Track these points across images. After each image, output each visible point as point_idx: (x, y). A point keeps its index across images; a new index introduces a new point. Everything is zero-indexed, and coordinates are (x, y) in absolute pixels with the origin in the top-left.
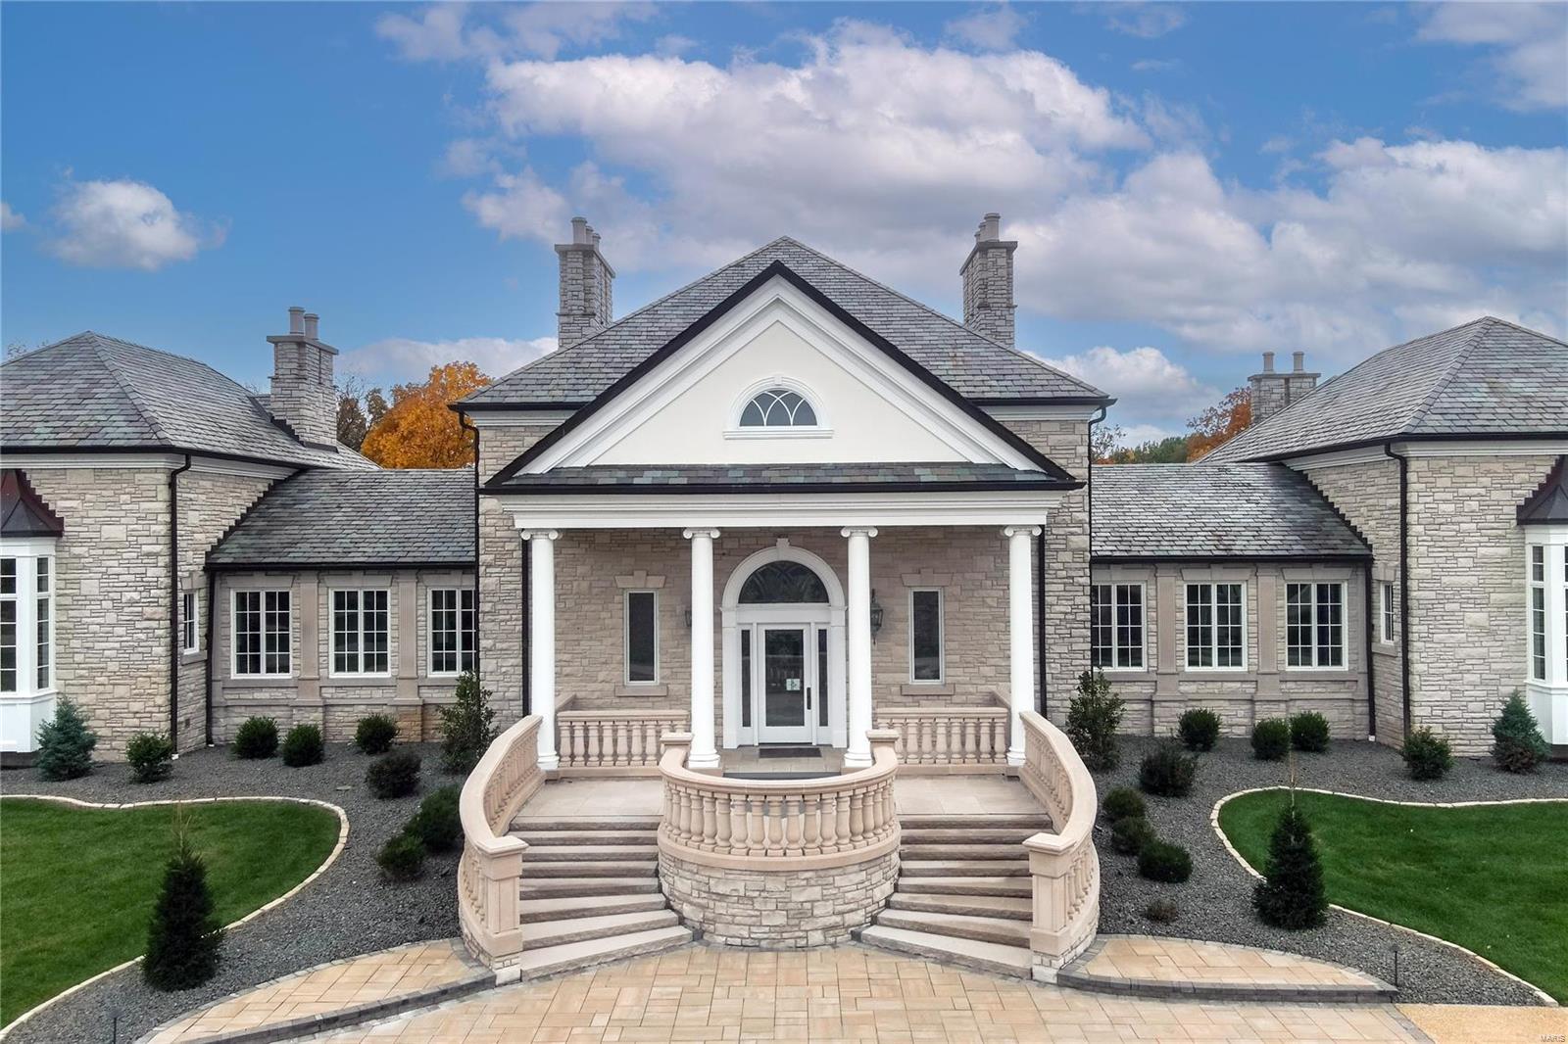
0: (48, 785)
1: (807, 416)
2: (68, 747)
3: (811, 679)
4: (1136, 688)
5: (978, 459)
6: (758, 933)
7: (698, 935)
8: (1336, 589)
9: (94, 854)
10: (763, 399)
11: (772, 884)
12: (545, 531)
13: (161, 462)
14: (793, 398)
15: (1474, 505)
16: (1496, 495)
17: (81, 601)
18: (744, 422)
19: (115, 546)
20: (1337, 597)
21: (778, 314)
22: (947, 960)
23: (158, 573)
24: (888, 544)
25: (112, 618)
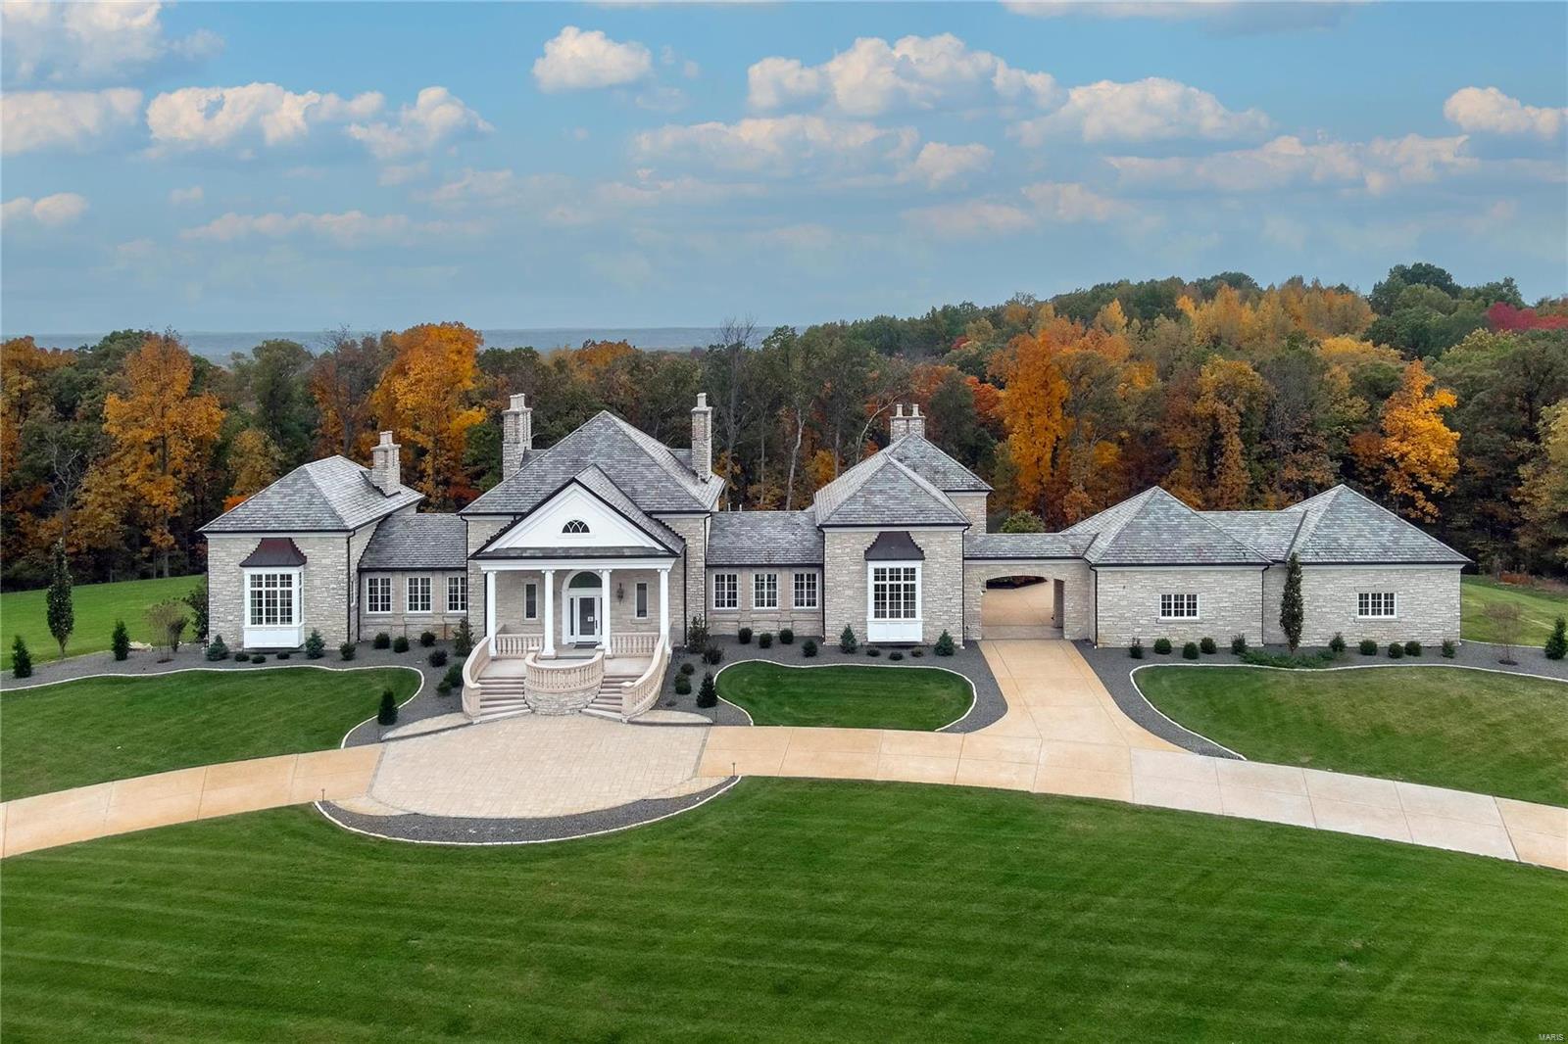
0: (311, 661)
1: (586, 529)
2: (316, 646)
3: (597, 618)
4: (733, 616)
5: (647, 546)
6: (550, 710)
7: (533, 712)
8: (814, 576)
9: (345, 687)
10: (571, 524)
11: (555, 697)
12: (492, 571)
13: (345, 535)
14: (581, 524)
15: (848, 550)
16: (857, 546)
17: (313, 588)
18: (564, 532)
19: (326, 566)
20: (814, 579)
21: (576, 494)
22: (602, 717)
23: (344, 577)
24: (614, 573)
25: (326, 594)
